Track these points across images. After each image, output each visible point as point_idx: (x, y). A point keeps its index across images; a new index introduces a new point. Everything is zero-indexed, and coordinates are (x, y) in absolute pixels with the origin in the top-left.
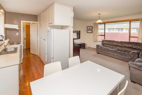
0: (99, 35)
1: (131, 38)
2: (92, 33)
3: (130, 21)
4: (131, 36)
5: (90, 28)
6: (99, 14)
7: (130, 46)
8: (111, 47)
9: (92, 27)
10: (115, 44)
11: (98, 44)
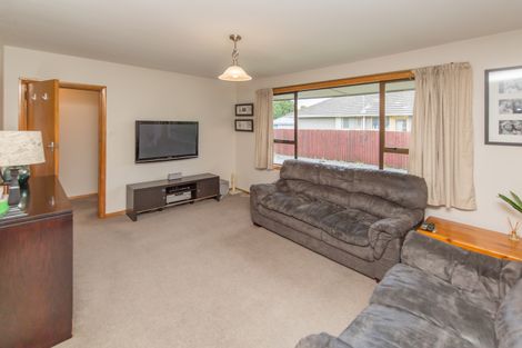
0: (275, 141)
1: (385, 154)
2: (252, 131)
3: (383, 81)
4: (386, 146)
5: (244, 110)
6: (232, 38)
7: (379, 190)
8: (311, 193)
9: (252, 105)
10: (324, 182)
11: (256, 183)
